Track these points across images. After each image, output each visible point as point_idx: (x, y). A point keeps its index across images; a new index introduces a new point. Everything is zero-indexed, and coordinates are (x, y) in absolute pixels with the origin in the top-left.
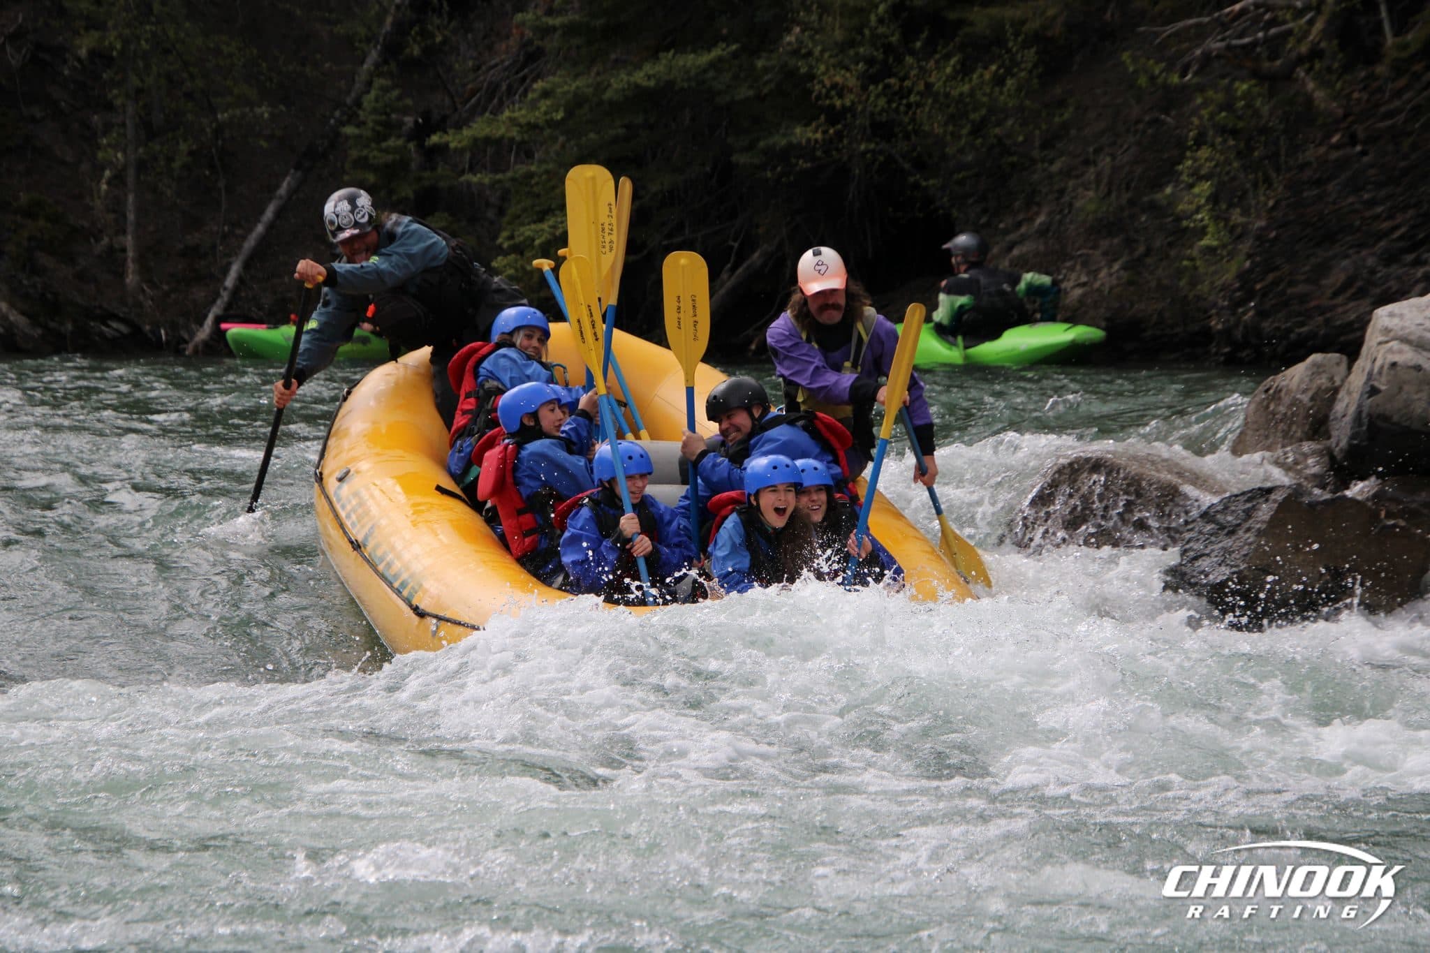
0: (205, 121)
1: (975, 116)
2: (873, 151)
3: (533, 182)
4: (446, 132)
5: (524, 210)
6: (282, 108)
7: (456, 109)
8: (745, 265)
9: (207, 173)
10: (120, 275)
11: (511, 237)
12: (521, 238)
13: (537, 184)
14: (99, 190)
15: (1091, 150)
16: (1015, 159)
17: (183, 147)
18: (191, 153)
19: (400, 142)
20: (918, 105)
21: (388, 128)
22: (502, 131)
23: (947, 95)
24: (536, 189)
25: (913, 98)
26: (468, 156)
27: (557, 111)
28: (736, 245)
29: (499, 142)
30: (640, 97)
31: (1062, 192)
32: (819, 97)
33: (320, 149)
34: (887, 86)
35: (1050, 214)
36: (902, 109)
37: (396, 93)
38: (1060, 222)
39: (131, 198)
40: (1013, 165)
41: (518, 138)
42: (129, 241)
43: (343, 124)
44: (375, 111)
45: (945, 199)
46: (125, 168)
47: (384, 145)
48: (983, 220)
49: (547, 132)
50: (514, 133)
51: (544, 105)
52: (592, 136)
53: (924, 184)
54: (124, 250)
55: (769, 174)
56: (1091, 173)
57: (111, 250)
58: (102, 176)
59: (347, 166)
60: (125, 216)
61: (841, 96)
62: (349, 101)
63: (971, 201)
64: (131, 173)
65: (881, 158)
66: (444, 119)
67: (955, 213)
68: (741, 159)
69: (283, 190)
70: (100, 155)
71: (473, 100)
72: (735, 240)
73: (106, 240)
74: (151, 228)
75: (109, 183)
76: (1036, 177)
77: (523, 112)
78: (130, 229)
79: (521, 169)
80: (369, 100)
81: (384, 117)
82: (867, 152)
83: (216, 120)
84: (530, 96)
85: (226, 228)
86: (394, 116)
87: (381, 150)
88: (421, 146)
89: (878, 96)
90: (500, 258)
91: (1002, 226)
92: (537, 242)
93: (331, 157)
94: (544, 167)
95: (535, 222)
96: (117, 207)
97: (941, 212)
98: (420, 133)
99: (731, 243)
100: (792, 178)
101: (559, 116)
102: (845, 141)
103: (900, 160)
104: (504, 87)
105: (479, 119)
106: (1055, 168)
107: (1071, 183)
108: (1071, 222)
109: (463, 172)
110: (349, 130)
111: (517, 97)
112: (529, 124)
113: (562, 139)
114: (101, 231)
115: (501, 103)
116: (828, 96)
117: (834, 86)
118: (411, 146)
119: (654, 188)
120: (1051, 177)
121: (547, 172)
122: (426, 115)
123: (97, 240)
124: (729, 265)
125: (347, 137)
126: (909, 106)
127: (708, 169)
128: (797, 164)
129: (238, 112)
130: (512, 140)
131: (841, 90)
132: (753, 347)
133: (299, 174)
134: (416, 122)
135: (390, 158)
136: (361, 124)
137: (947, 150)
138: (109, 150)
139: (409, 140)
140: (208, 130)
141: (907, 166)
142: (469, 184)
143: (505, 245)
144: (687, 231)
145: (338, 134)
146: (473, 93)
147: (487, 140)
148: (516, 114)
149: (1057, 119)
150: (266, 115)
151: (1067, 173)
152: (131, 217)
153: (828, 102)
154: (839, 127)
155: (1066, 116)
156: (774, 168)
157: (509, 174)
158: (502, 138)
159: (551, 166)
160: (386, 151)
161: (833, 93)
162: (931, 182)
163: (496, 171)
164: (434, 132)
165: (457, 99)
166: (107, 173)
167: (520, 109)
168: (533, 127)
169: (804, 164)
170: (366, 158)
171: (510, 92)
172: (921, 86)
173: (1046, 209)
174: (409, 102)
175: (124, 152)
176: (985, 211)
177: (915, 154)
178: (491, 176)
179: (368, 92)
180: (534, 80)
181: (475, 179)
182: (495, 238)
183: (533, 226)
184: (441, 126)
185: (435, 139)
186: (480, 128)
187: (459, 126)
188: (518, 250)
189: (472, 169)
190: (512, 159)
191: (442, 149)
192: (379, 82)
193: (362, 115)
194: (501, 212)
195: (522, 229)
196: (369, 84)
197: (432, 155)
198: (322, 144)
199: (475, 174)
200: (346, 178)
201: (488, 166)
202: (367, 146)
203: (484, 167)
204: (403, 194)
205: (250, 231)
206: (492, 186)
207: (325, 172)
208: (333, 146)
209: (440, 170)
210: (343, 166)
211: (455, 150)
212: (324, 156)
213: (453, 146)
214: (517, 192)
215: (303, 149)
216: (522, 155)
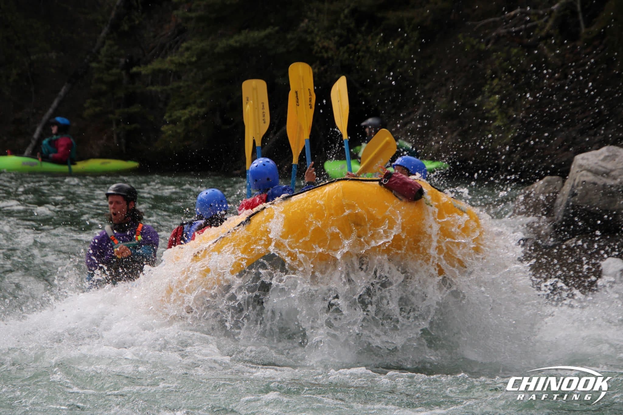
0: (25, 59)
1: (390, 63)
3: (181, 90)
4: (139, 66)
5: (177, 104)
6: (62, 54)
7: (145, 56)
8: (281, 131)
9: (26, 84)
11: (170, 116)
12: (175, 117)
13: (183, 91)
15: (443, 79)
16: (408, 83)
17: (14, 72)
18: (18, 74)
19: (118, 71)
20: (363, 57)
21: (112, 64)
22: (167, 66)
23: (377, 53)
24: (182, 94)
25: (361, 54)
26: (150, 77)
27: (193, 57)
28: (277, 121)
29: (164, 72)
30: (233, 51)
31: (430, 99)
32: (316, 52)
33: (80, 73)
34: (348, 48)
35: (424, 109)
36: (356, 58)
37: (116, 47)
40: (407, 86)
41: (174, 70)
43: (91, 62)
44: (106, 56)
47: (110, 72)
48: (393, 112)
49: (188, 67)
50: (173, 67)
51: (187, 54)
52: (209, 69)
53: (366, 94)
56: (444, 90)
59: (93, 81)
61: (327, 52)
62: (94, 51)
63: (387, 102)
66: (139, 60)
69: (62, 92)
71: (153, 52)
72: (276, 119)
77: (177, 57)
79: (175, 85)
80: (104, 50)
81: (110, 59)
83: (30, 59)
84: (180, 50)
85: (34, 110)
86: (115, 58)
87: (109, 74)
88: (128, 72)
89: (344, 52)
90: (165, 126)
92: (183, 119)
93: (85, 77)
94: (186, 83)
95: (182, 109)
97: (373, 107)
98: (128, 66)
99: (274, 120)
101: (194, 59)
102: (329, 73)
104: (168, 45)
105: (156, 60)
106: (427, 87)
107: (434, 95)
109: (148, 86)
110: (94, 65)
111: (174, 50)
112: (179, 63)
113: (195, 70)
115: (166, 53)
116: (321, 52)
117: (323, 47)
118: (124, 73)
121: (188, 86)
122: (131, 58)
125: (93, 68)
126: (359, 57)
129: (41, 55)
130: (172, 70)
131: (327, 49)
133: (70, 85)
134: (126, 62)
135: (113, 78)
136: (99, 62)
137: (377, 78)
139: (122, 70)
140: (26, 64)
141: (357, 85)
142: (150, 91)
143: (168, 120)
145: (88, 67)
146: (153, 48)
147: (160, 70)
148: (174, 58)
149: (428, 65)
150: (54, 57)
151: (433, 90)
153: (320, 55)
154: (326, 66)
155: (433, 62)
157: (170, 86)
158: (166, 69)
159: (189, 83)
160: (111, 75)
161: (323, 51)
162: (369, 93)
163: (163, 85)
164: (134, 66)
165: (145, 51)
167: (175, 56)
168: (181, 64)
170: (102, 78)
171: (171, 48)
172: (364, 48)
173: (422, 107)
176: (393, 107)
177: (360, 80)
178: (161, 87)
179: (103, 46)
180: (182, 42)
181: (153, 88)
182: (163, 116)
183: (181, 111)
184: (138, 63)
185: (135, 69)
186: (156, 65)
187: (146, 64)
188: (173, 122)
189: (152, 84)
190: (171, 79)
191: (138, 74)
192: (108, 42)
193: (100, 57)
194: (166, 104)
195: (175, 112)
196: (104, 43)
197: (134, 77)
198: (81, 71)
199: (154, 86)
200: (92, 87)
201: (160, 83)
202: (102, 72)
203: (158, 83)
204: (119, 95)
205: (46, 111)
206: (162, 92)
207: (82, 84)
208: (86, 72)
209: (137, 84)
210: (91, 81)
211: (144, 75)
212: (82, 77)
213: (143, 73)
214: (174, 95)
215: (72, 73)
216: (176, 77)
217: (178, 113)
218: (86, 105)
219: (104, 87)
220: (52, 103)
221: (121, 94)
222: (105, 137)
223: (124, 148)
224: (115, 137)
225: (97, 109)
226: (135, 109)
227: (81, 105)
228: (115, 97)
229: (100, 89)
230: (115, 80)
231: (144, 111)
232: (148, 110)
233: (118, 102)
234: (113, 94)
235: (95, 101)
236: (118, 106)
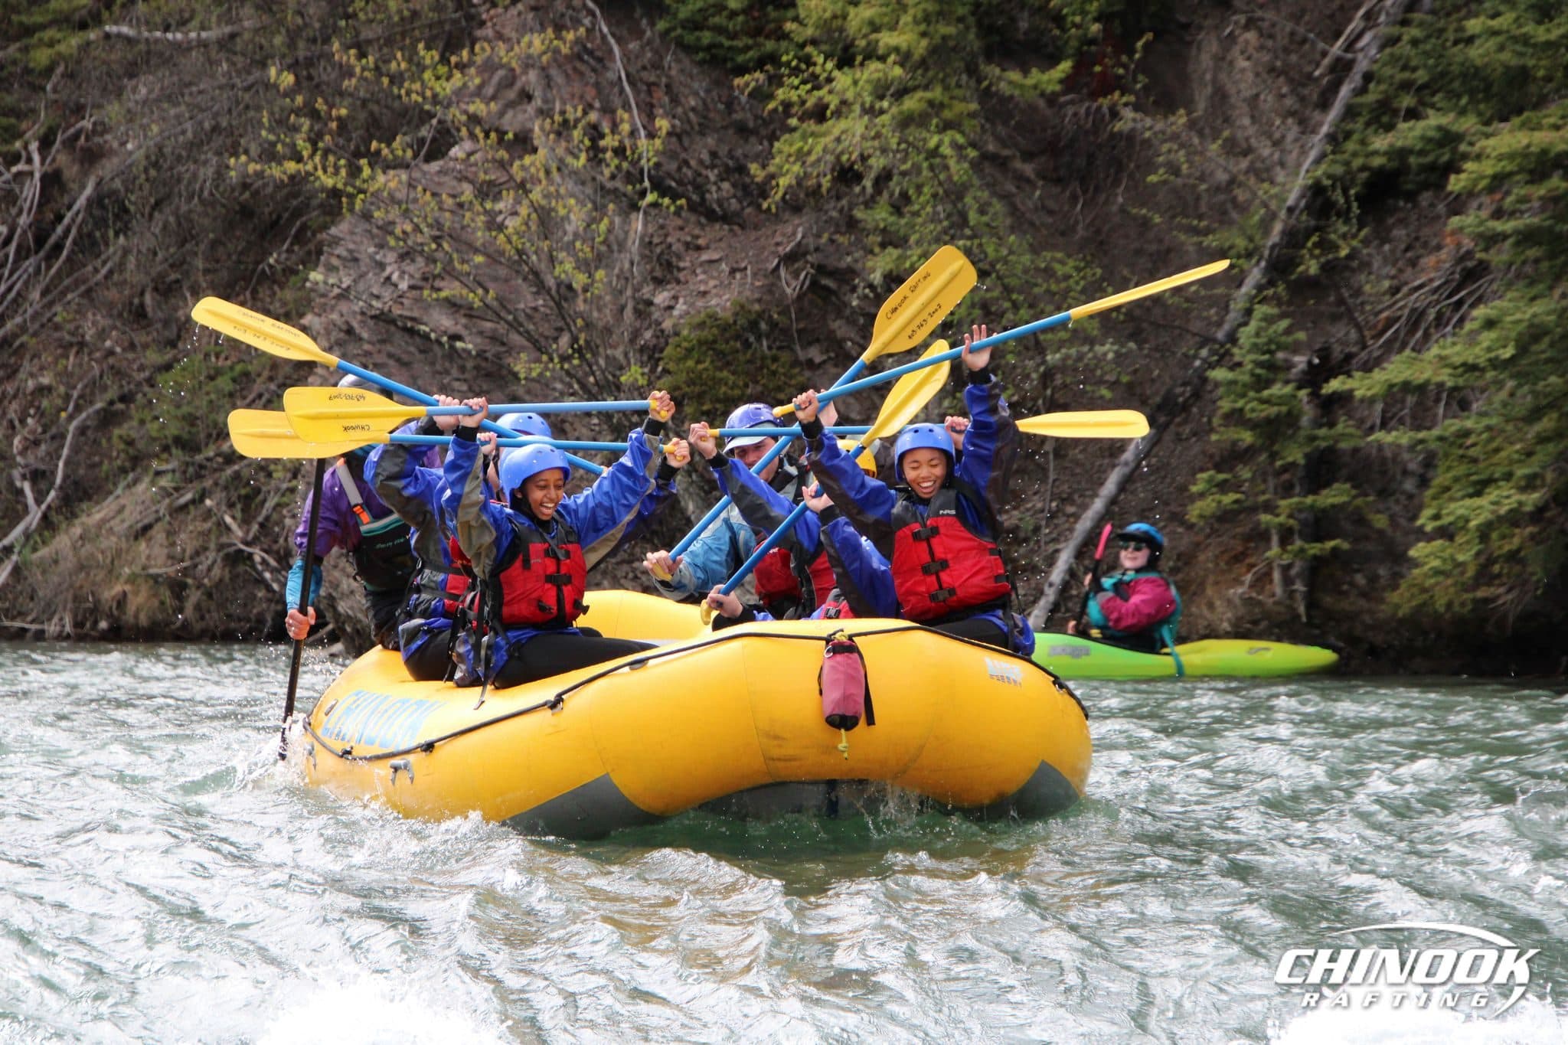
0: (1030, 363)
3: (1469, 442)
4: (1350, 376)
5: (1456, 480)
6: (1132, 345)
7: (1364, 347)
11: (1437, 517)
12: (1451, 519)
13: (1474, 445)
19: (1288, 389)
21: (1273, 370)
22: (1426, 376)
24: (1472, 452)
26: (1379, 407)
27: (1505, 346)
29: (1422, 388)
33: (1180, 399)
37: (1284, 324)
41: (1450, 384)
43: (1212, 366)
44: (1255, 348)
47: (1266, 393)
49: (1490, 374)
50: (1445, 377)
51: (1487, 338)
52: (1554, 380)
59: (1216, 421)
62: (1220, 335)
66: (1349, 357)
69: (1130, 454)
71: (1389, 333)
77: (1458, 348)
79: (1452, 425)
80: (1246, 335)
81: (1266, 357)
83: (1044, 362)
84: (1468, 326)
85: (1054, 505)
86: (1280, 355)
87: (1262, 401)
88: (1315, 395)
90: (1421, 544)
92: (1473, 524)
93: (1195, 410)
94: (1485, 422)
95: (1471, 496)
98: (1315, 377)
101: (1507, 353)
104: (1432, 314)
105: (1396, 358)
109: (1372, 430)
110: (1219, 374)
111: (1449, 328)
112: (1464, 364)
113: (1510, 384)
115: (1427, 336)
118: (1303, 394)
121: (1489, 429)
122: (1324, 353)
125: (1217, 384)
129: (1073, 351)
130: (1441, 385)
134: (1310, 363)
135: (1273, 410)
136: (1236, 366)
139: (1299, 388)
140: (1034, 376)
142: (1380, 447)
143: (1429, 528)
145: (1204, 380)
146: (1390, 322)
147: (1406, 386)
148: (1445, 353)
150: (1110, 356)
157: (1436, 432)
158: (1427, 382)
159: (1494, 421)
160: (1269, 401)
163: (1418, 428)
164: (1335, 376)
165: (1367, 333)
167: (1454, 344)
168: (1471, 368)
170: (1241, 410)
171: (1440, 321)
174: (1301, 336)
178: (1412, 434)
179: (1246, 324)
180: (1473, 306)
181: (1388, 438)
182: (1415, 517)
183: (1468, 502)
184: (1344, 367)
185: (1335, 385)
186: (1397, 370)
187: (1367, 368)
188: (1446, 533)
189: (1384, 425)
190: (1441, 411)
191: (1343, 399)
192: (1261, 310)
193: (1237, 353)
194: (1424, 482)
195: (1453, 506)
196: (1248, 312)
197: (1331, 407)
198: (1183, 393)
199: (1389, 431)
200: (1214, 437)
201: (1408, 420)
202: (1243, 395)
203: (1401, 422)
204: (1290, 459)
205: (1085, 507)
206: (1412, 448)
207: (1187, 430)
208: (1197, 395)
209: (1340, 428)
210: (1210, 422)
211: (1362, 400)
212: (1185, 408)
213: (1358, 394)
214: (1446, 455)
215: (1158, 399)
216: (1455, 407)
217: (1457, 509)
218: (1194, 489)
219: (1247, 437)
220: (1101, 482)
221: (1295, 454)
222: (1248, 578)
223: (1302, 609)
224: (1277, 575)
225: (1229, 498)
226: (1334, 496)
227: (1183, 488)
228: (1279, 463)
229: (1234, 443)
230: (1278, 415)
231: (1359, 501)
232: (1371, 498)
233: (1286, 476)
234: (1273, 456)
235: (1221, 477)
236: (1287, 490)
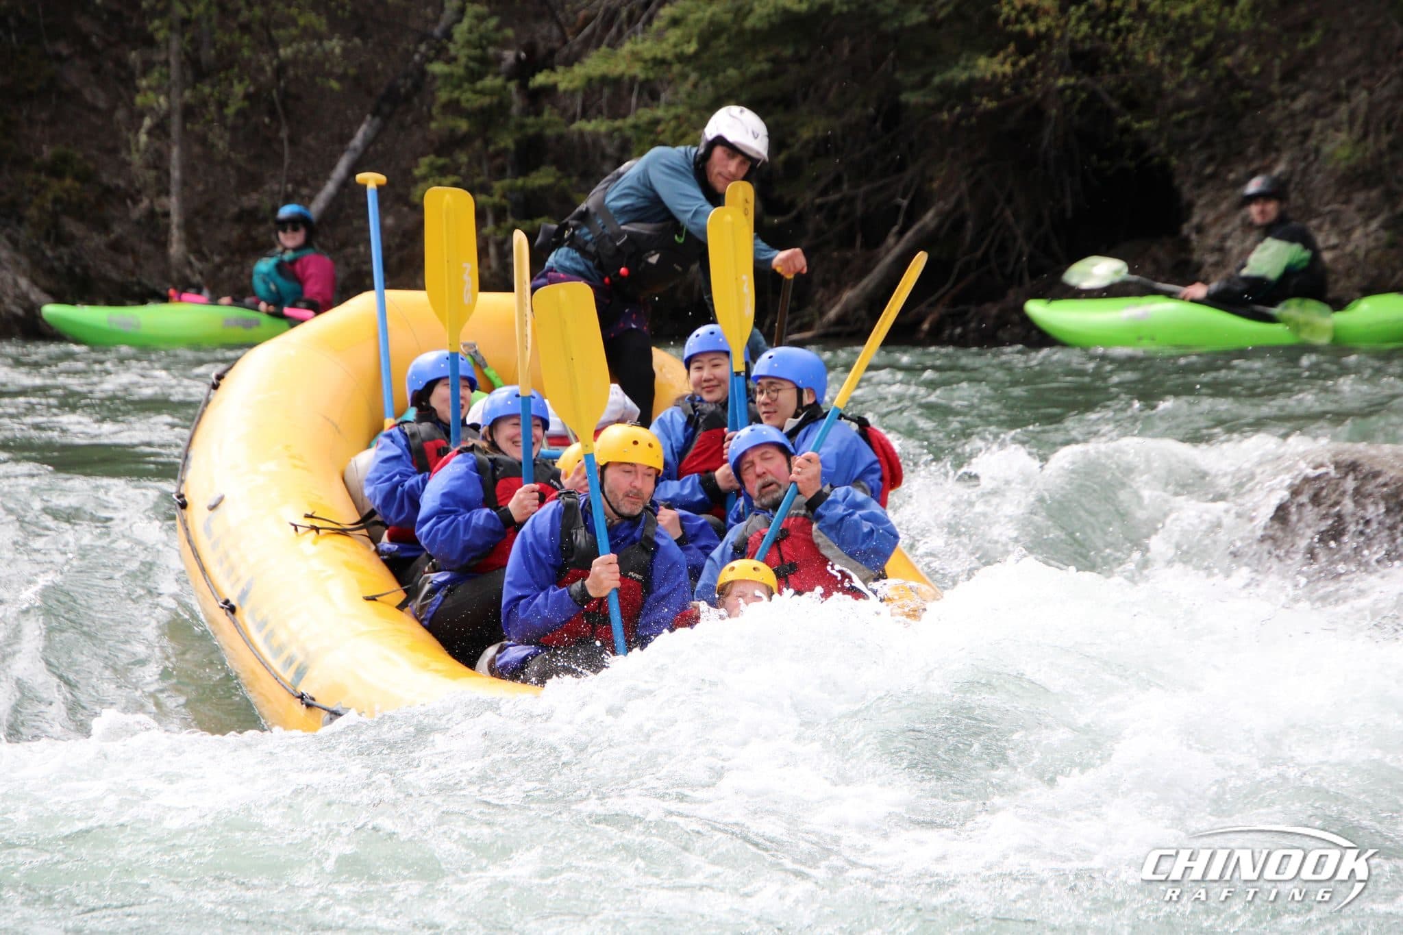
0: (264, 58)
1: (1199, 43)
2: (1073, 87)
3: (659, 128)
4: (553, 69)
6: (357, 41)
7: (565, 42)
8: (916, 227)
9: (267, 120)
10: (162, 244)
13: (663, 131)
14: (138, 142)
15: (1343, 82)
16: (1248, 94)
17: (239, 89)
18: (247, 96)
19: (498, 82)
20: (1129, 30)
21: (484, 64)
22: (620, 69)
23: (1165, 17)
25: (1122, 22)
26: (580, 98)
27: (688, 42)
28: (905, 203)
29: (616, 82)
30: (790, 25)
31: (1306, 135)
32: (1007, 22)
33: (403, 90)
35: (1292, 161)
36: (1109, 35)
37: (493, 22)
38: (1305, 172)
39: (175, 152)
40: (1246, 102)
41: (641, 77)
42: (173, 204)
43: (430, 60)
44: (468, 44)
45: (1162, 145)
46: (168, 115)
47: (479, 85)
48: (1209, 170)
49: (677, 68)
50: (637, 70)
51: (673, 36)
52: (732, 73)
53: (1136, 126)
54: (167, 214)
55: (945, 116)
56: (1343, 111)
57: (151, 214)
58: (140, 126)
59: (435, 111)
60: (168, 174)
61: (1034, 19)
62: (437, 32)
63: (1193, 147)
64: (176, 120)
65: (1084, 95)
66: (552, 54)
67: (1174, 162)
68: (911, 98)
69: (358, 141)
70: (139, 100)
71: (587, 30)
72: (904, 197)
73: (145, 203)
74: (200, 188)
75: (150, 133)
76: (1274, 117)
77: (647, 44)
78: (174, 188)
79: (645, 115)
80: (460, 31)
81: (479, 52)
82: (1065, 87)
83: (278, 56)
84: (656, 24)
85: (290, 187)
86: (491, 50)
87: (475, 92)
88: (523, 86)
89: (1080, 20)
91: (1232, 176)
93: (416, 100)
94: (673, 111)
96: (158, 162)
97: (1156, 160)
98: (523, 71)
99: (899, 200)
100: (974, 120)
101: (692, 48)
102: (1039, 75)
103: (1107, 97)
104: (624, 14)
105: (594, 54)
106: (1299, 104)
107: (1318, 124)
108: (1318, 171)
109: (573, 119)
110: (437, 68)
111: (640, 26)
112: (654, 59)
113: (694, 76)
114: (139, 192)
115: (620, 33)
116: (1018, 20)
117: (1026, 8)
118: (512, 86)
119: (806, 134)
120: (1292, 116)
121: (677, 117)
122: (530, 49)
123: (136, 202)
124: (896, 229)
125: (435, 77)
126: (1118, 31)
127: (871, 110)
128: (980, 104)
129: (304, 47)
130: (634, 78)
131: (1034, 13)
132: (926, 326)
133: (377, 120)
134: (518, 58)
135: (486, 101)
136: (451, 60)
137: (1165, 84)
138: (151, 95)
139: (509, 80)
140: (268, 69)
141: (1115, 105)
142: (581, 134)
144: (845, 186)
145: (423, 73)
146: (587, 21)
147: (604, 80)
148: (638, 47)
149: (1301, 45)
150: (338, 50)
151: (1314, 111)
152: (176, 174)
153: (1018, 28)
154: (1032, 57)
155: (1313, 41)
156: (952, 108)
157: (630, 120)
158: (621, 76)
159: (680, 110)
160: (482, 92)
161: (1025, 16)
162: (1146, 124)
163: (614, 117)
164: (540, 71)
165: (567, 30)
166: (147, 122)
167: (644, 40)
168: (659, 62)
169: (988, 104)
170: (458, 101)
171: (632, 20)
173: (1286, 156)
174: (509, 32)
175: (168, 96)
176: (1211, 159)
177: (1125, 89)
178: (609, 123)
179: (459, 20)
181: (589, 126)
184: (548, 63)
185: (540, 79)
186: (594, 65)
187: (569, 63)
189: (585, 115)
190: (634, 100)
191: (549, 91)
192: (473, 9)
193: (453, 48)
196: (461, 12)
197: (538, 98)
198: (405, 85)
199: (589, 121)
200: (433, 125)
201: (605, 111)
202: (459, 86)
203: (600, 112)
204: (502, 144)
205: (318, 189)
206: (610, 134)
207: (409, 119)
208: (417, 87)
209: (546, 116)
210: (429, 110)
211: (565, 92)
212: (407, 99)
213: (562, 86)
214: (640, 140)
215: (382, 91)
216: (646, 96)
218: (417, 172)
219: (463, 125)
220: (332, 166)
221: (507, 141)
224: (492, 251)
225: (448, 180)
226: (543, 178)
227: (407, 172)
228: (491, 149)
229: (452, 131)
230: (491, 106)
231: (564, 183)
232: (575, 180)
233: (499, 161)
234: (487, 142)
235: (441, 161)
236: (500, 173)
